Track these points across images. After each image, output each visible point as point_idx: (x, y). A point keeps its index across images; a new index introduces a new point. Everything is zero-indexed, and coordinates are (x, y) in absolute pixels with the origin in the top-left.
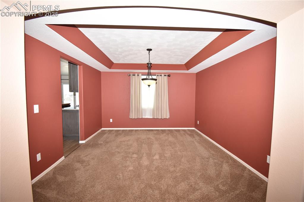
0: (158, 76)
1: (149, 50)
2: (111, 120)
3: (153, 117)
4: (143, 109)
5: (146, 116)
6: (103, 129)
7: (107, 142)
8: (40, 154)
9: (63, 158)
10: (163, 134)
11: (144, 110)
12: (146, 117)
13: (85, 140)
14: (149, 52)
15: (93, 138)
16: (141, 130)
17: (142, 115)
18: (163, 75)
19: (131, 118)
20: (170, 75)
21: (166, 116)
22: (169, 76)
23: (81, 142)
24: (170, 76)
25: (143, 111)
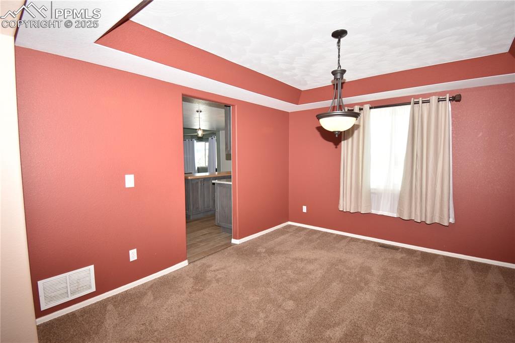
0: (417, 103)
1: (339, 34)
2: (305, 209)
3: (399, 216)
4: (372, 191)
5: (379, 210)
6: (290, 223)
7: (272, 253)
8: (135, 250)
9: (185, 263)
10: (419, 266)
11: (375, 193)
12: (380, 213)
13: (239, 239)
14: (339, 42)
15: (259, 238)
16: (364, 241)
17: (370, 206)
18: (434, 99)
19: (341, 209)
20: (460, 95)
21: (441, 218)
22: (456, 99)
23: (234, 241)
24: (459, 101)
25: (372, 195)
